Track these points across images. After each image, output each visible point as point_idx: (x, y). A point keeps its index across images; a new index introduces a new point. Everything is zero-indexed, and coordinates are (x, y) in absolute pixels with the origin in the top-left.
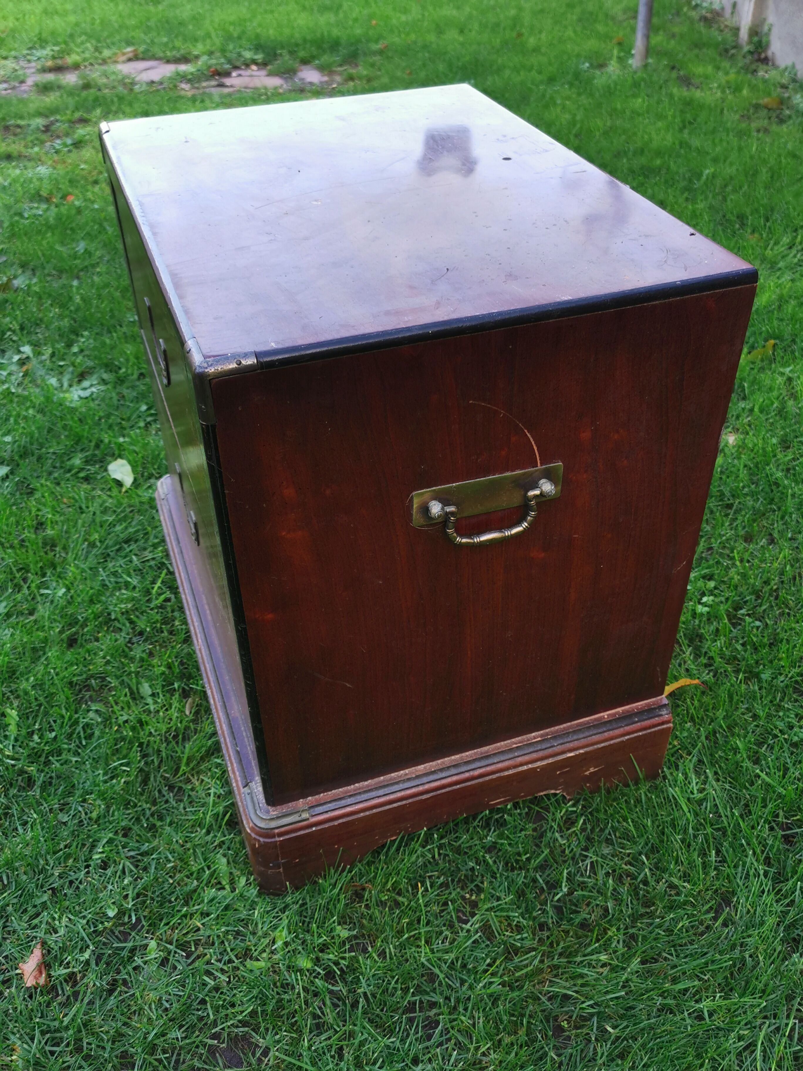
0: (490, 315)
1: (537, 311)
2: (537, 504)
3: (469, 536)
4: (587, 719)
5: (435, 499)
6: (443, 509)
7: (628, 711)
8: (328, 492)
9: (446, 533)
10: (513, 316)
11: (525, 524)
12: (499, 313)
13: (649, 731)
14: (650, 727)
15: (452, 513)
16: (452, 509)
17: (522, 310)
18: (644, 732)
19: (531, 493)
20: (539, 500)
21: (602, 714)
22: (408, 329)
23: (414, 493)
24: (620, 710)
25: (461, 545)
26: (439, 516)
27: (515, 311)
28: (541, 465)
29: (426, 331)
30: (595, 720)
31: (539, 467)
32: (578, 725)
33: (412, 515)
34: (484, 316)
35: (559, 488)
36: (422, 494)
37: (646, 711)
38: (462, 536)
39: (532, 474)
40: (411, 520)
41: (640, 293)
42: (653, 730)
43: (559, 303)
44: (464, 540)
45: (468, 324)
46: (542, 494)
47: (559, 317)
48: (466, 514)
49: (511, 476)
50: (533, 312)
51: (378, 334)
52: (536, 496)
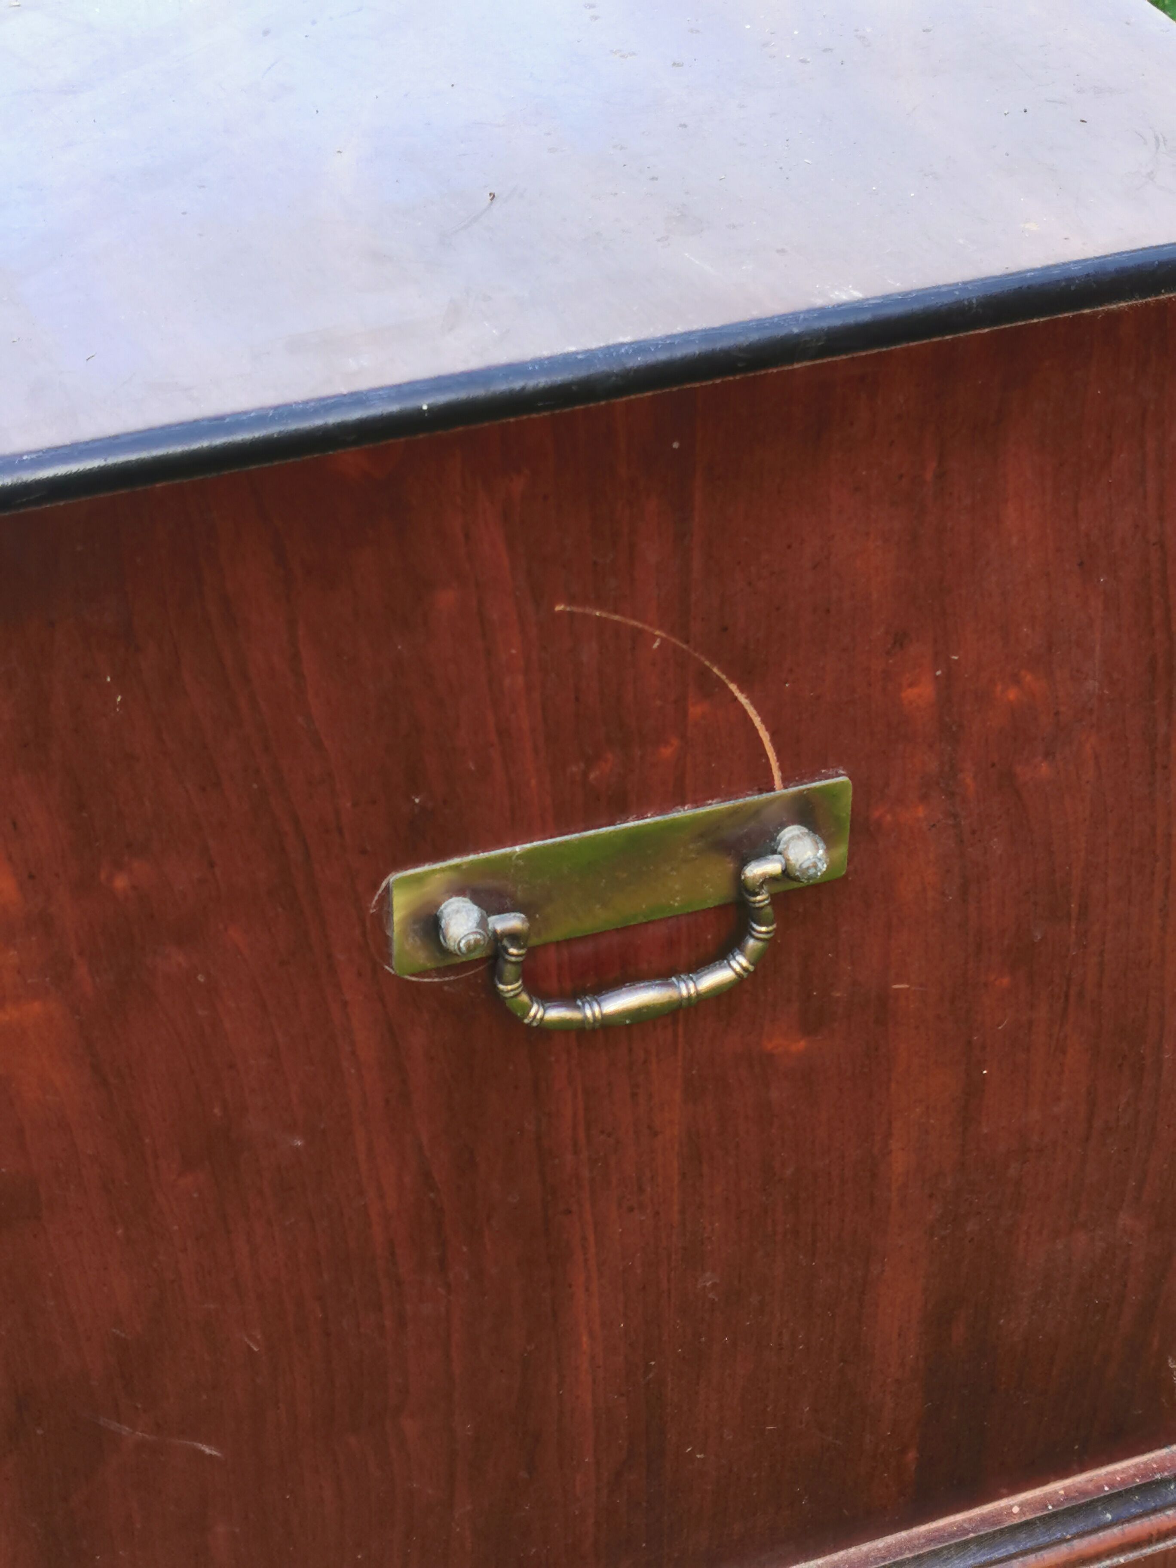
0: (610, 351)
1: (754, 337)
2: (775, 899)
3: (569, 998)
4: (959, 1517)
5: (460, 892)
6: (483, 924)
7: (1083, 1493)
8: (121, 882)
9: (497, 993)
10: (679, 353)
11: (740, 962)
12: (639, 347)
13: (1148, 1551)
14: (1149, 1540)
15: (514, 937)
16: (512, 922)
17: (707, 334)
18: (1133, 1556)
19: (756, 870)
20: (779, 888)
21: (1003, 1503)
22: (357, 399)
23: (394, 877)
24: (1058, 1487)
25: (545, 1030)
26: (471, 948)
27: (687, 337)
28: (787, 781)
29: (409, 404)
30: (984, 1520)
31: (780, 790)
32: (931, 1539)
33: (387, 941)
34: (590, 356)
35: (843, 850)
36: (419, 880)
37: (1138, 1488)
38: (546, 998)
39: (756, 811)
40: (387, 957)
41: (1070, 280)
42: (1161, 1546)
43: (822, 312)
44: (556, 1014)
45: (542, 381)
46: (787, 874)
47: (822, 352)
48: (558, 933)
49: (695, 820)
50: (743, 340)
51: (261, 417)
52: (770, 880)
